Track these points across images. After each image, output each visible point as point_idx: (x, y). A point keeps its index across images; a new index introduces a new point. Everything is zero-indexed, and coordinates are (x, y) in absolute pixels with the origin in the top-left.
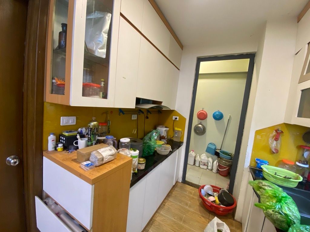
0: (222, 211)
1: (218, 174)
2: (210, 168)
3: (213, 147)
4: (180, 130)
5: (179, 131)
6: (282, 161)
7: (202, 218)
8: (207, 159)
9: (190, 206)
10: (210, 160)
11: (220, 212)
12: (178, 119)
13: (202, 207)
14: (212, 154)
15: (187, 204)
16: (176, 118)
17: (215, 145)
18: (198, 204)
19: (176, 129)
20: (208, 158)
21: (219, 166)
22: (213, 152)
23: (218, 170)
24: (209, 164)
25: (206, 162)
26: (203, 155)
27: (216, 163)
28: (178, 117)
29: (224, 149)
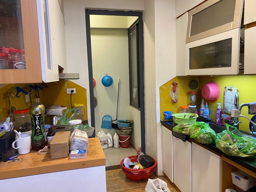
0: (149, 173)
1: (121, 148)
2: (110, 145)
3: (109, 119)
4: (82, 105)
5: (80, 107)
6: (181, 107)
7: (135, 190)
8: (105, 136)
9: (119, 188)
10: (109, 135)
11: (149, 174)
12: (75, 92)
13: (129, 182)
14: (109, 128)
15: (115, 188)
16: (72, 91)
17: (110, 116)
18: (124, 181)
19: (76, 105)
20: (106, 134)
21: (120, 138)
22: (111, 125)
23: (120, 143)
24: (109, 140)
25: (105, 139)
26: (99, 133)
27: (116, 137)
28: (74, 89)
29: (120, 119)
